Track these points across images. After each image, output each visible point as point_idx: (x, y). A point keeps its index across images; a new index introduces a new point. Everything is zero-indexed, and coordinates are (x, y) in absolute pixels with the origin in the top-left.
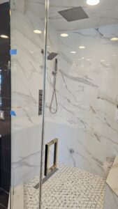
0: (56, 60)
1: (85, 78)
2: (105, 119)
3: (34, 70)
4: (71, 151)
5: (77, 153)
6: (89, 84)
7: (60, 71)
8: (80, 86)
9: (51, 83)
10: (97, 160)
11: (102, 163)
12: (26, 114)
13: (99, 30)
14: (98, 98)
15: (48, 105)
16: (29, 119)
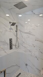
0: (17, 26)
1: (29, 32)
2: (39, 50)
3: (6, 31)
4: (26, 65)
5: (29, 66)
6: (31, 35)
7: (19, 30)
8: (27, 36)
9: (15, 35)
10: (38, 69)
12: (3, 50)
13: (33, 12)
14: (36, 40)
15: (14, 45)
16: (5, 52)
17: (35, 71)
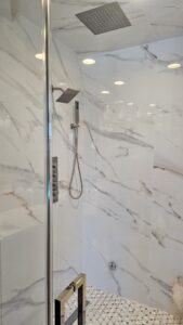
0: (77, 103)
1: (129, 134)
2: (170, 205)
3: (37, 123)
4: (112, 266)
5: (123, 270)
7: (84, 122)
8: (121, 148)
9: (68, 145)
10: (160, 281)
11: (170, 288)
12: (24, 205)
13: (149, 49)
14: (155, 167)
15: (65, 184)
16: (31, 214)
17: (148, 290)
